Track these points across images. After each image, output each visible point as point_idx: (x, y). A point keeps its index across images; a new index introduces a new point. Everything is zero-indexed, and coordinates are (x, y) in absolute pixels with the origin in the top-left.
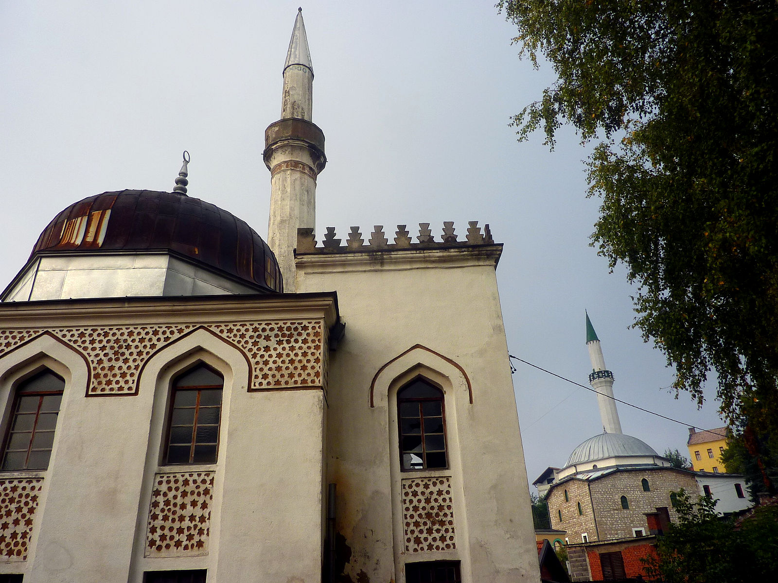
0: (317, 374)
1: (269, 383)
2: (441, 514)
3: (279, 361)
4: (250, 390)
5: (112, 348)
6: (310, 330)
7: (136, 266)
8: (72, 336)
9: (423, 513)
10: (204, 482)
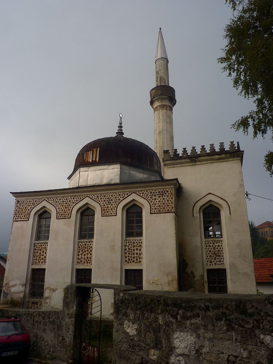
0: (172, 208)
1: (157, 211)
2: (219, 253)
3: (160, 203)
4: (151, 213)
5: (107, 200)
6: (169, 192)
7: (110, 168)
8: (95, 197)
9: (213, 252)
10: (139, 243)
